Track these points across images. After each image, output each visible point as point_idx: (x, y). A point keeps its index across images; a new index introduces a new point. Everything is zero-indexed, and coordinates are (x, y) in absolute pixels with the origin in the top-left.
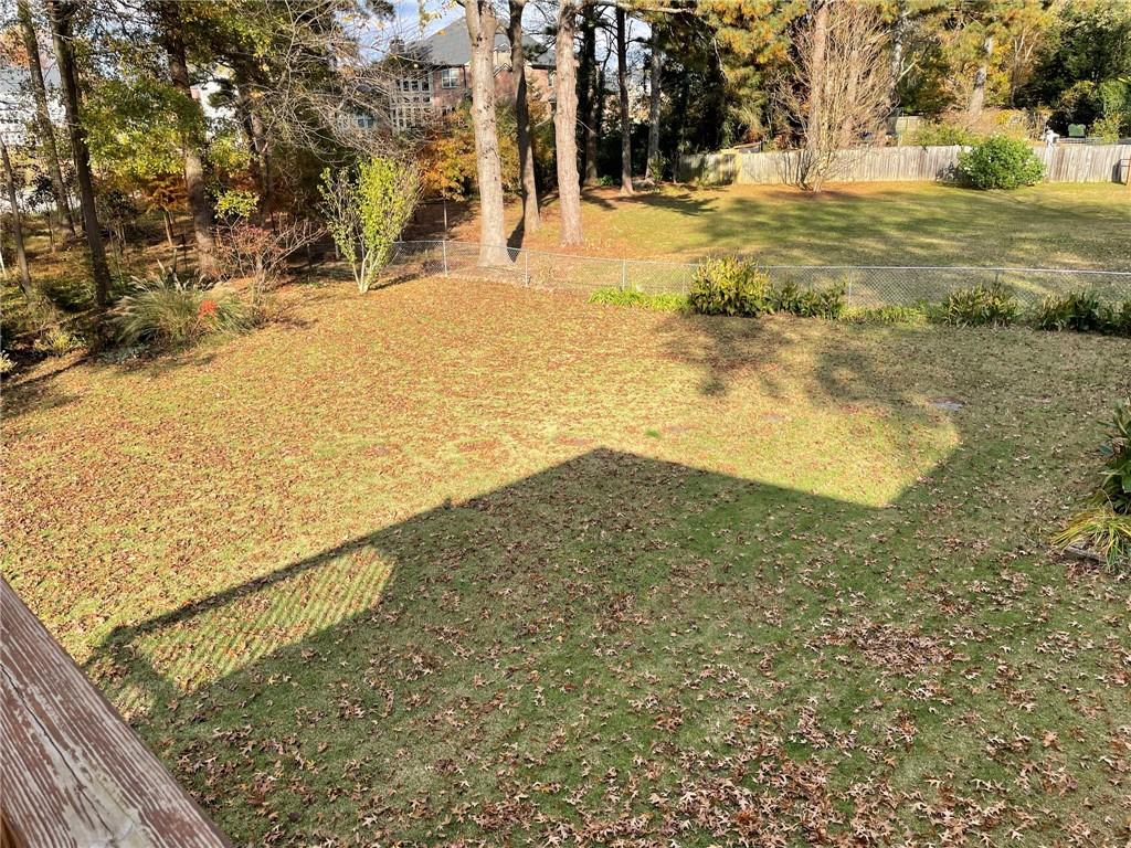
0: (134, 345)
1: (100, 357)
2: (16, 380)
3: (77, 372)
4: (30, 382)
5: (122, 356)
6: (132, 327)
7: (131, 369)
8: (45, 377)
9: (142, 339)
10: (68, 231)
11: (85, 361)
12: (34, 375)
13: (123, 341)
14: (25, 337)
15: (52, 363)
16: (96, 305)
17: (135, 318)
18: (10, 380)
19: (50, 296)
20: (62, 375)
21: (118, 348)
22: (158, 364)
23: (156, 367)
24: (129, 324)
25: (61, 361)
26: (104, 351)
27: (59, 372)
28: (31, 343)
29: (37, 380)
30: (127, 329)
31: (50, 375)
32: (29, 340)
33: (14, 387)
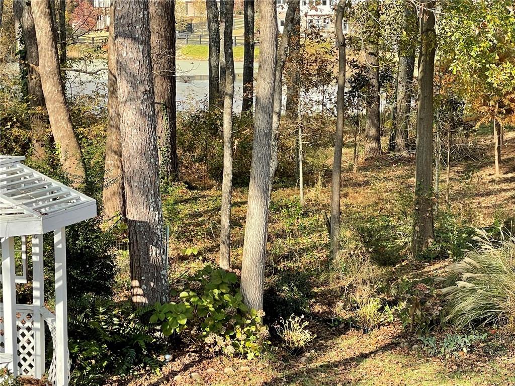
0: (465, 332)
1: (417, 341)
2: (310, 360)
3: (388, 362)
4: (327, 367)
5: (447, 348)
6: (467, 304)
7: (460, 370)
8: (347, 362)
9: (477, 322)
10: (374, 145)
11: (397, 344)
12: (332, 356)
13: (450, 323)
14: (323, 294)
15: (354, 340)
16: (410, 257)
17: (473, 291)
18: (303, 359)
19: (368, 244)
20: (367, 363)
21: (441, 331)
22: (497, 367)
23: (495, 373)
24: (463, 299)
25: (366, 339)
26: (424, 333)
27: (364, 356)
28: (330, 304)
29: (336, 365)
30: (461, 306)
31: (352, 359)
32: (329, 299)
33: (309, 371)
